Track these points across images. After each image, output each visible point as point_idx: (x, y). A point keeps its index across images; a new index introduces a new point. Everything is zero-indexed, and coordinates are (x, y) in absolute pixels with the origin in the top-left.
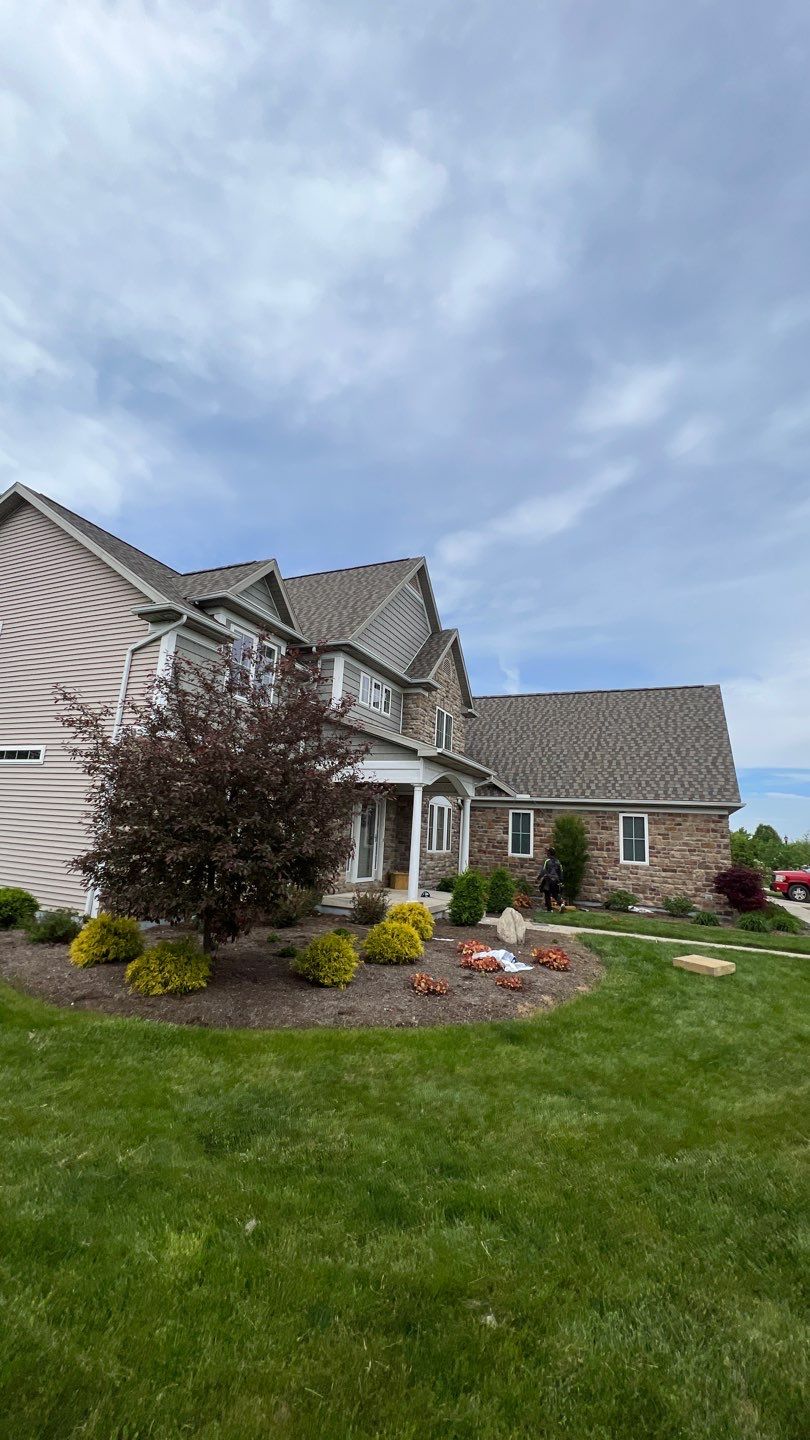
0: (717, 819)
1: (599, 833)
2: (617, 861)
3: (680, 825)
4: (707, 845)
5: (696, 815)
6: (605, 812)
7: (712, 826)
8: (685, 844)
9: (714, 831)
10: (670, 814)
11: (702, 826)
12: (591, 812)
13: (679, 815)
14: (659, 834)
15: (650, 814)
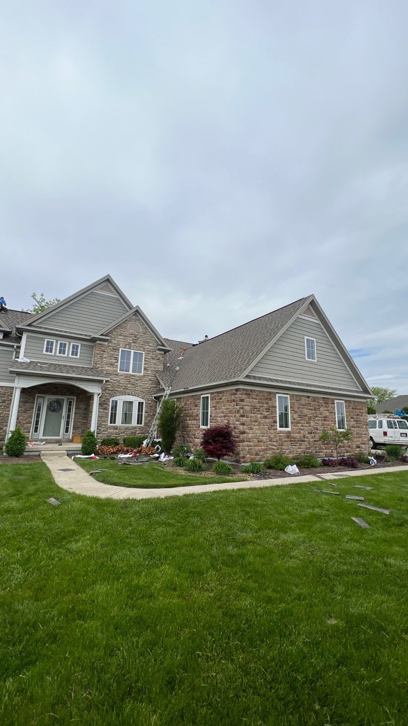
0: (234, 392)
1: (194, 409)
2: (199, 426)
3: (221, 399)
4: (231, 412)
5: (227, 391)
6: (196, 395)
7: (233, 397)
8: (223, 412)
9: (234, 401)
10: (218, 392)
11: (229, 399)
12: (193, 396)
13: (221, 392)
14: (213, 407)
15: (211, 394)
